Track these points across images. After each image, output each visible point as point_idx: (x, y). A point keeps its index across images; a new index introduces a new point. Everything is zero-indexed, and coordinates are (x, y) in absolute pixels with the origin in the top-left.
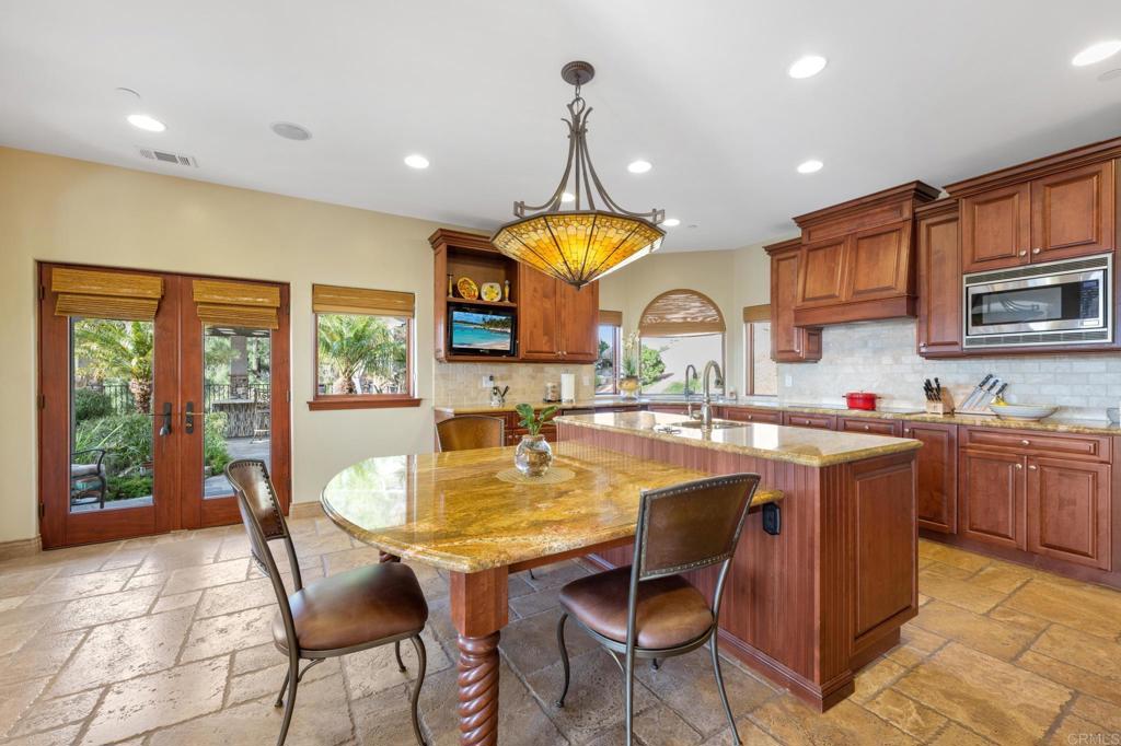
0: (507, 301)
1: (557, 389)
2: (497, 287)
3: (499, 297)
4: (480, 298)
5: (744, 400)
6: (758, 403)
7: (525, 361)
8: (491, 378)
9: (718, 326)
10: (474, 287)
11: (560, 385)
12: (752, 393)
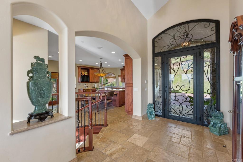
0: (88, 75)
1: (94, 86)
2: (87, 73)
3: (87, 74)
4: (84, 74)
5: (118, 87)
6: (120, 87)
7: (90, 82)
8: (86, 85)
9: (115, 77)
10: (83, 73)
11: (95, 85)
12: (119, 86)
